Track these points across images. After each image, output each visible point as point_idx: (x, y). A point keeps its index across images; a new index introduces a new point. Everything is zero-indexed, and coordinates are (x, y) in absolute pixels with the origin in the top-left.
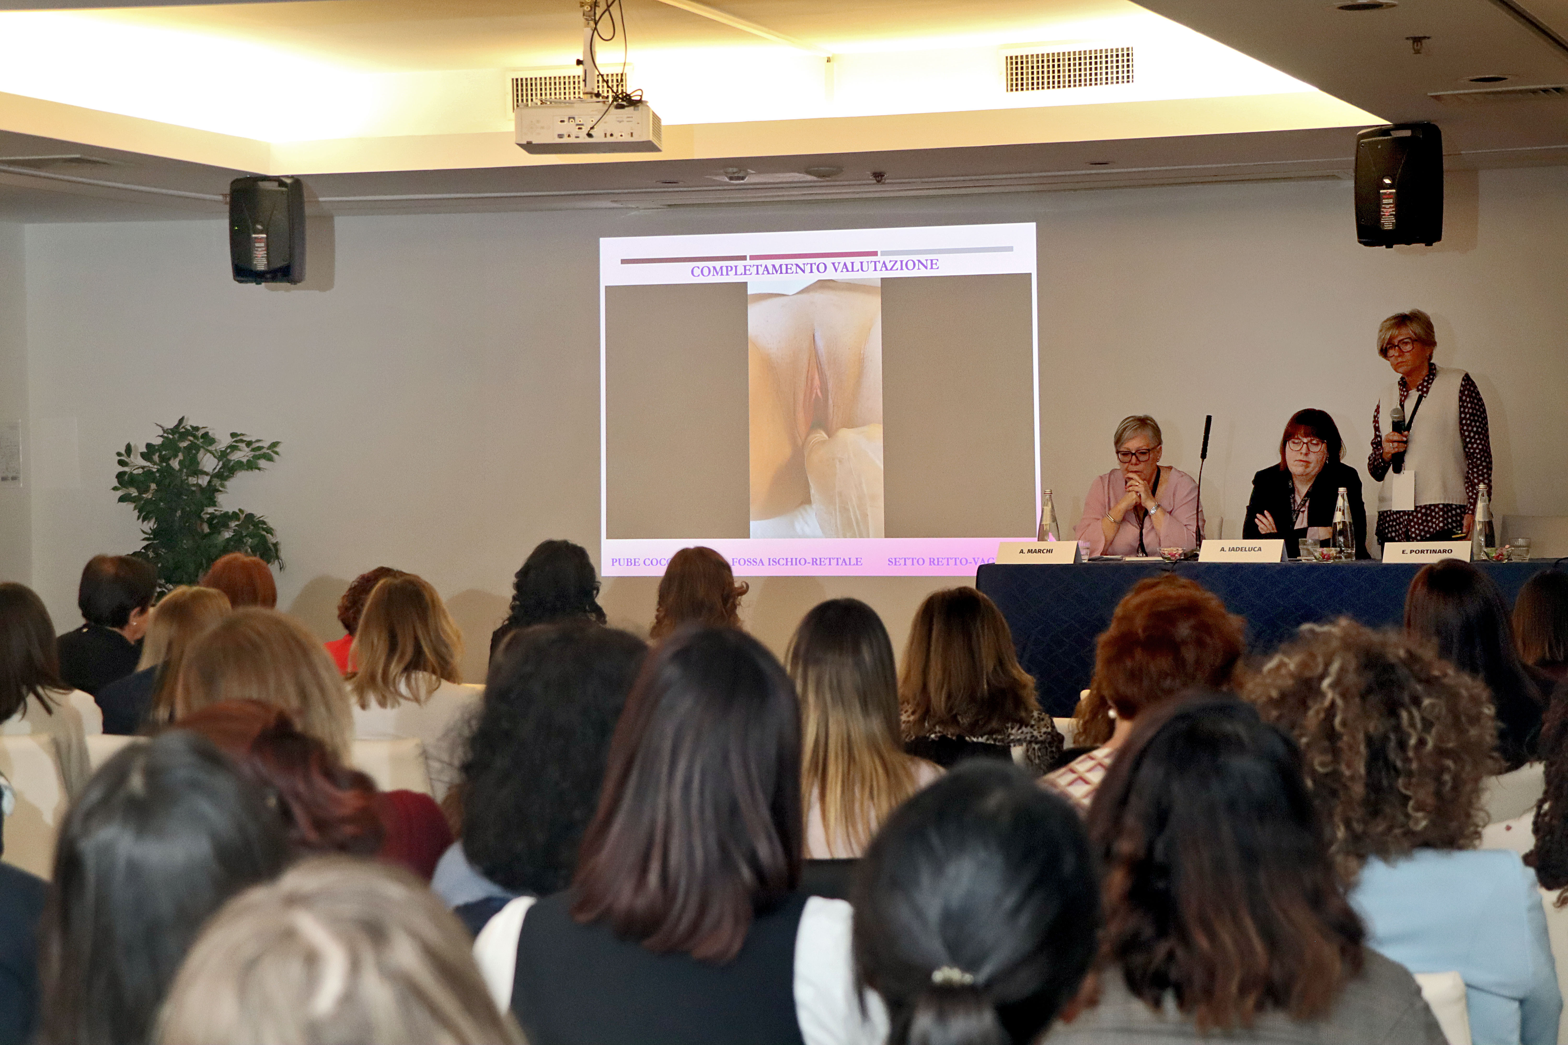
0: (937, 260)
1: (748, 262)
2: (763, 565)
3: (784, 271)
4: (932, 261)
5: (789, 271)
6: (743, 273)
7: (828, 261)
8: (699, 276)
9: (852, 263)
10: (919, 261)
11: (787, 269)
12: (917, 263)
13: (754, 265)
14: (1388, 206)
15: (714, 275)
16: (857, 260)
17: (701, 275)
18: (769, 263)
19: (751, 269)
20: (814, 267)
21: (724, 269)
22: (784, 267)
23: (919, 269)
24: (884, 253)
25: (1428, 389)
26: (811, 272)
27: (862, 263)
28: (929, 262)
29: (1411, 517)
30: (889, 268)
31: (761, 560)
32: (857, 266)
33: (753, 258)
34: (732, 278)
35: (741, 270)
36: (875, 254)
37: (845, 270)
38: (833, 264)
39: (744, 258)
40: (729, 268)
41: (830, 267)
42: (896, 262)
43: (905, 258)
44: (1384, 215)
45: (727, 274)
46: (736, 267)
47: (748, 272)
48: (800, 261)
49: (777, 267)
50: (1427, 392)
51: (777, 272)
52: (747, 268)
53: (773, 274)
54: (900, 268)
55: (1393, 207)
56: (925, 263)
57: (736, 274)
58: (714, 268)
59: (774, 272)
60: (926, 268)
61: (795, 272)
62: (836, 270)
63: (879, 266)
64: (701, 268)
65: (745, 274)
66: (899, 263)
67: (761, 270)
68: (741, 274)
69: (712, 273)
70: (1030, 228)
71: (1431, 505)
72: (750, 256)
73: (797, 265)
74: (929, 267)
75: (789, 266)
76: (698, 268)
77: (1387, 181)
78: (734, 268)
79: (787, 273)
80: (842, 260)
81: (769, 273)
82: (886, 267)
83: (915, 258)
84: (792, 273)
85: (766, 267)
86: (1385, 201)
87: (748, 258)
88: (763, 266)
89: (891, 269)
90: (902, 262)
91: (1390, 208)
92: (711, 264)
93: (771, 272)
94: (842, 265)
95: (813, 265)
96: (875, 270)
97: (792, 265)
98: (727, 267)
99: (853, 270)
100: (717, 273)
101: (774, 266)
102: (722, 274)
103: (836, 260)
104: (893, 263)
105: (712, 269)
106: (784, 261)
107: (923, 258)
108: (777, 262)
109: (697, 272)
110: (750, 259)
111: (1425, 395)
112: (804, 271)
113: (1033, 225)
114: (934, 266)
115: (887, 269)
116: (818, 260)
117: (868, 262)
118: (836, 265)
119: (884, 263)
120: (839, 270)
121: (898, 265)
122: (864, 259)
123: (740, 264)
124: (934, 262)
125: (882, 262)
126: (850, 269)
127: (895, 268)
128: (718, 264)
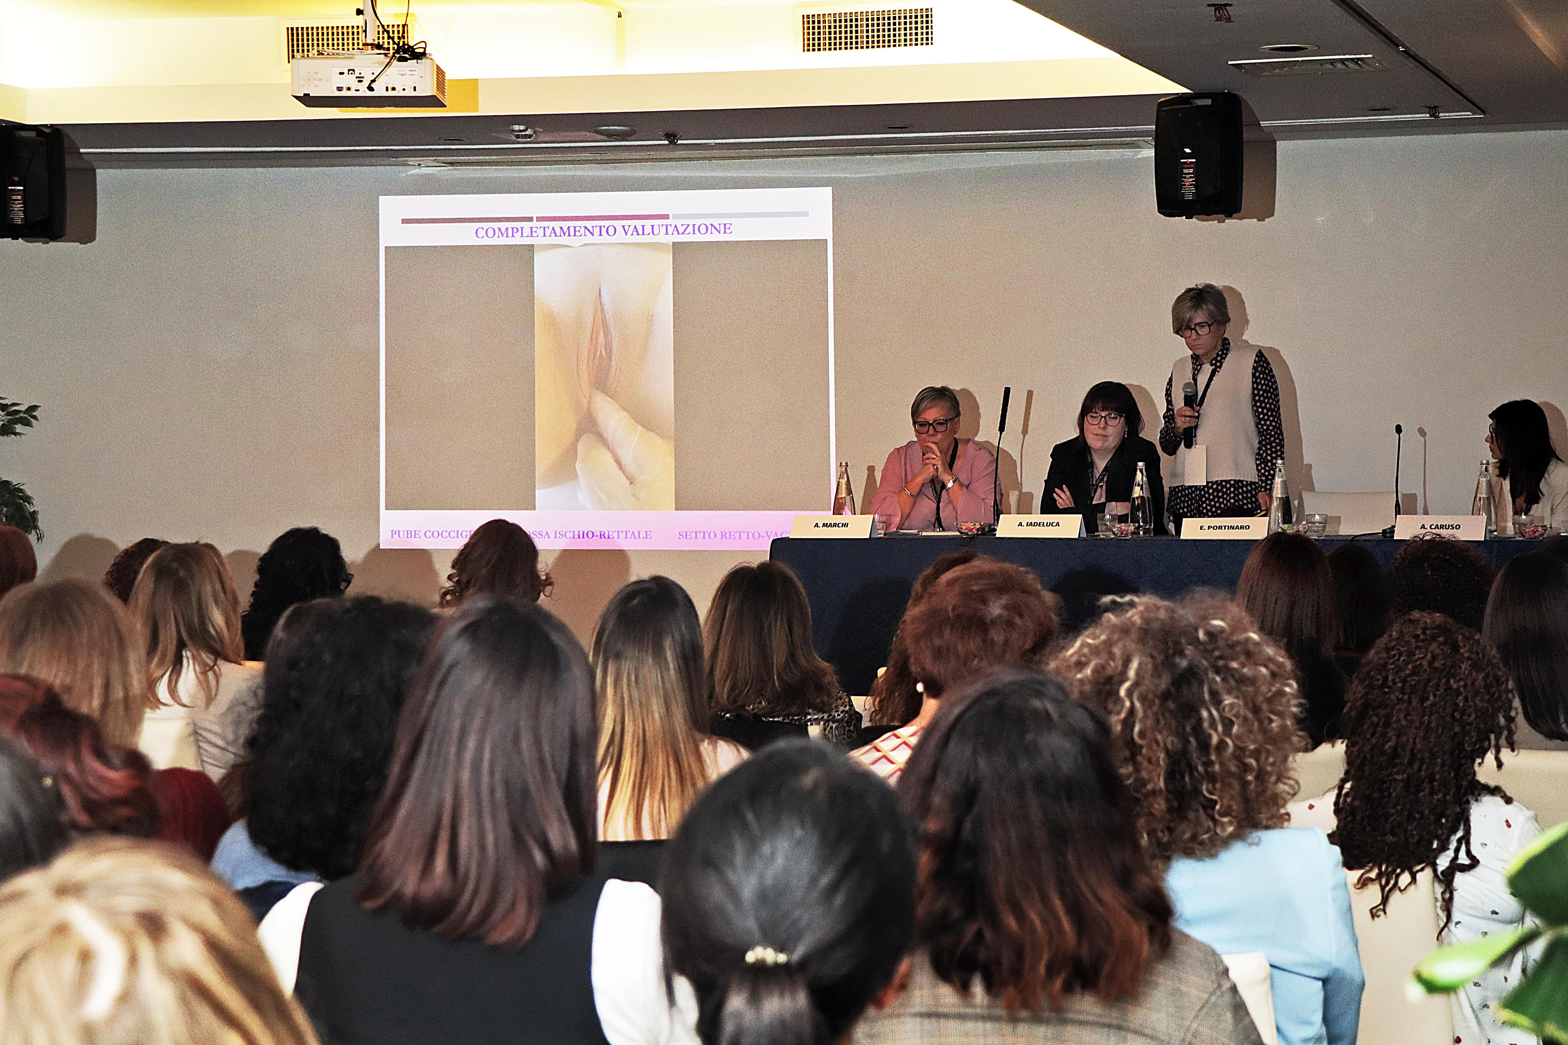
0: (731, 225)
1: (534, 223)
2: (549, 537)
3: (572, 233)
4: (725, 225)
5: (577, 233)
6: (530, 235)
7: (618, 224)
8: (483, 237)
9: (643, 226)
10: (712, 225)
11: (575, 231)
12: (709, 227)
13: (540, 227)
14: (1188, 176)
15: (499, 237)
16: (648, 223)
17: (485, 236)
18: (557, 225)
19: (538, 231)
20: (604, 230)
21: (510, 230)
22: (572, 230)
23: (712, 233)
24: (676, 217)
25: (1221, 364)
26: (601, 235)
27: (653, 226)
28: (722, 226)
29: (1203, 493)
30: (681, 232)
31: (547, 533)
32: (648, 230)
33: (540, 219)
34: (518, 240)
35: (527, 232)
36: (666, 217)
37: (635, 233)
38: (623, 227)
39: (530, 219)
40: (515, 230)
41: (620, 230)
42: (688, 225)
43: (698, 222)
44: (1185, 185)
45: (513, 236)
46: (522, 228)
47: (534, 234)
48: (589, 224)
49: (565, 229)
50: (1220, 367)
51: (564, 234)
52: (534, 230)
53: (561, 236)
54: (692, 232)
55: (1193, 178)
56: (718, 227)
57: (522, 236)
58: (499, 229)
59: (562, 234)
60: (719, 232)
61: (583, 234)
62: (626, 234)
63: (670, 230)
64: (485, 229)
65: (532, 236)
66: (691, 227)
67: (548, 232)
68: (528, 236)
69: (497, 235)
70: (826, 193)
71: (1222, 481)
72: (537, 217)
73: (586, 228)
74: (722, 231)
75: (577, 229)
76: (483, 229)
77: (1188, 150)
78: (520, 230)
79: (575, 235)
80: (633, 223)
81: (556, 235)
82: (677, 230)
83: (708, 222)
85: (553, 229)
86: (1186, 171)
87: (535, 219)
88: (551, 228)
89: (683, 233)
91: (1191, 177)
92: (495, 225)
93: (558, 234)
94: (632, 228)
95: (603, 228)
96: (667, 234)
97: (581, 227)
98: (513, 229)
99: (643, 234)
100: (503, 235)
101: (561, 228)
102: (507, 236)
103: (626, 223)
104: (685, 227)
105: (497, 230)
106: (572, 224)
107: (716, 222)
108: (565, 225)
109: (481, 233)
110: (537, 221)
111: (1218, 369)
112: (592, 234)
113: (828, 190)
114: (727, 231)
115: (678, 233)
116: (607, 223)
117: (659, 225)
118: (626, 228)
119: (676, 226)
120: (630, 233)
121: (690, 229)
122: (655, 222)
123: (526, 225)
124: (727, 226)
125: (673, 226)
126: (640, 232)
127: (687, 232)
128: (503, 225)
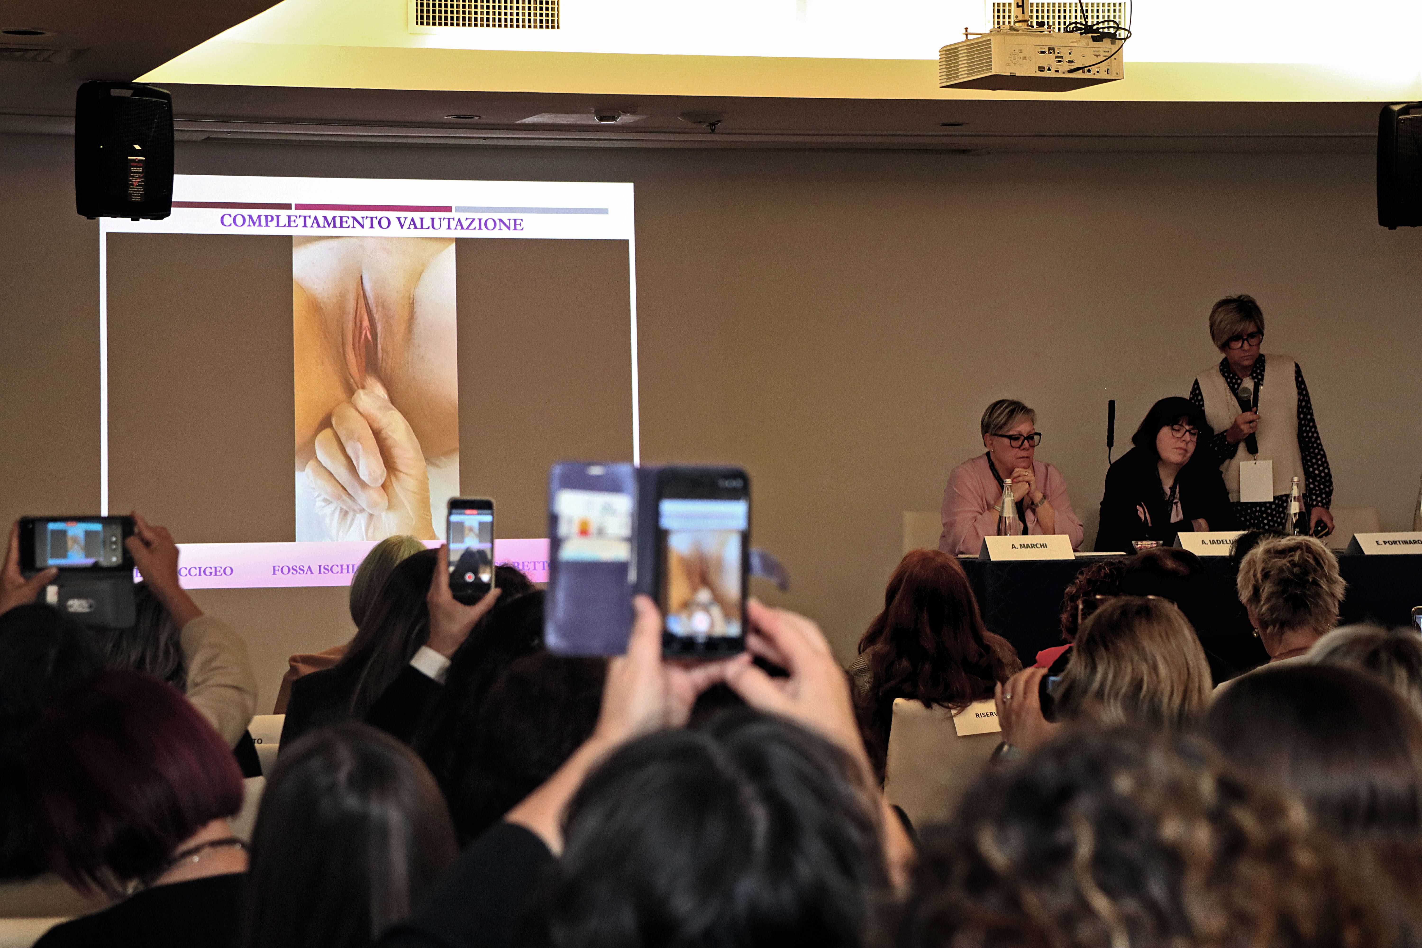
0: (522, 220)
1: (293, 212)
2: (312, 573)
3: (338, 224)
4: (515, 220)
5: (344, 225)
6: (287, 225)
7: (393, 215)
8: (230, 225)
9: (422, 219)
10: (501, 220)
11: (341, 221)
12: (498, 222)
13: (300, 216)
15: (249, 225)
16: (427, 216)
17: (233, 224)
18: (320, 214)
19: (297, 220)
20: (376, 222)
21: (263, 219)
22: (338, 220)
23: (500, 229)
24: (459, 209)
25: (1262, 376)
26: (372, 227)
27: (433, 219)
28: (512, 222)
30: (465, 227)
31: (309, 568)
32: (427, 223)
33: (299, 207)
34: (272, 230)
35: (283, 221)
36: (449, 209)
37: (412, 227)
38: (399, 219)
39: (288, 206)
40: (270, 218)
41: (395, 223)
42: (474, 220)
43: (484, 216)
45: (267, 225)
46: (278, 217)
47: (292, 224)
48: (358, 214)
49: (330, 219)
50: (1262, 380)
51: (329, 225)
52: (292, 219)
53: (324, 227)
54: (478, 227)
56: (507, 223)
57: (278, 225)
58: (250, 216)
59: (326, 225)
60: (509, 228)
61: (351, 226)
62: (402, 227)
63: (453, 224)
64: (233, 216)
65: (289, 226)
66: (476, 222)
67: (309, 222)
68: (285, 226)
69: (247, 223)
70: (627, 189)
72: (296, 205)
73: (354, 218)
74: (512, 227)
75: (344, 219)
76: (230, 215)
78: (275, 218)
79: (341, 226)
80: (410, 215)
81: (319, 226)
82: (461, 225)
83: (496, 216)
84: (349, 227)
85: (316, 218)
87: (293, 207)
88: (313, 218)
89: (468, 228)
90: (480, 220)
92: (246, 212)
93: (322, 225)
94: (408, 221)
95: (374, 219)
96: (449, 228)
97: (348, 217)
98: (266, 216)
99: (422, 227)
100: (254, 224)
101: (325, 218)
102: (260, 225)
103: (402, 214)
104: (469, 221)
105: (247, 218)
106: (338, 213)
107: (505, 217)
108: (330, 214)
109: (228, 220)
110: (296, 209)
112: (362, 226)
113: (631, 185)
114: (518, 227)
115: (462, 228)
116: (379, 214)
117: (440, 219)
118: (402, 220)
119: (459, 220)
120: (406, 226)
121: (476, 224)
122: (436, 215)
123: (283, 213)
124: (518, 222)
125: (456, 220)
126: (419, 225)
127: (472, 227)
128: (255, 213)
